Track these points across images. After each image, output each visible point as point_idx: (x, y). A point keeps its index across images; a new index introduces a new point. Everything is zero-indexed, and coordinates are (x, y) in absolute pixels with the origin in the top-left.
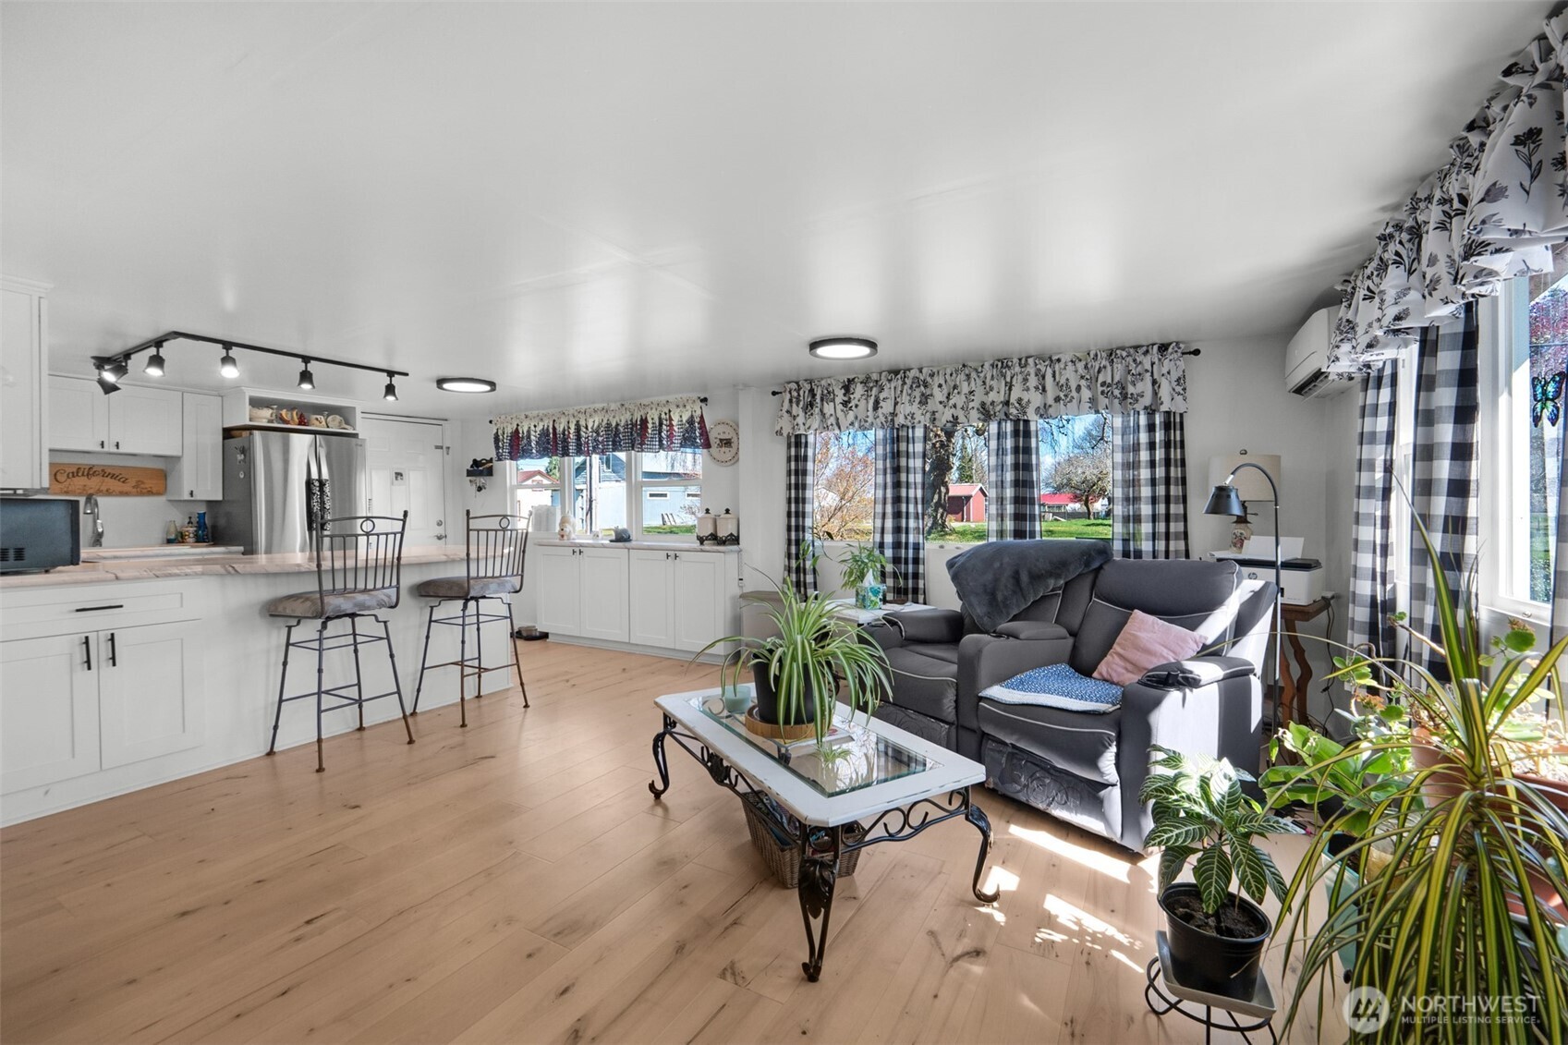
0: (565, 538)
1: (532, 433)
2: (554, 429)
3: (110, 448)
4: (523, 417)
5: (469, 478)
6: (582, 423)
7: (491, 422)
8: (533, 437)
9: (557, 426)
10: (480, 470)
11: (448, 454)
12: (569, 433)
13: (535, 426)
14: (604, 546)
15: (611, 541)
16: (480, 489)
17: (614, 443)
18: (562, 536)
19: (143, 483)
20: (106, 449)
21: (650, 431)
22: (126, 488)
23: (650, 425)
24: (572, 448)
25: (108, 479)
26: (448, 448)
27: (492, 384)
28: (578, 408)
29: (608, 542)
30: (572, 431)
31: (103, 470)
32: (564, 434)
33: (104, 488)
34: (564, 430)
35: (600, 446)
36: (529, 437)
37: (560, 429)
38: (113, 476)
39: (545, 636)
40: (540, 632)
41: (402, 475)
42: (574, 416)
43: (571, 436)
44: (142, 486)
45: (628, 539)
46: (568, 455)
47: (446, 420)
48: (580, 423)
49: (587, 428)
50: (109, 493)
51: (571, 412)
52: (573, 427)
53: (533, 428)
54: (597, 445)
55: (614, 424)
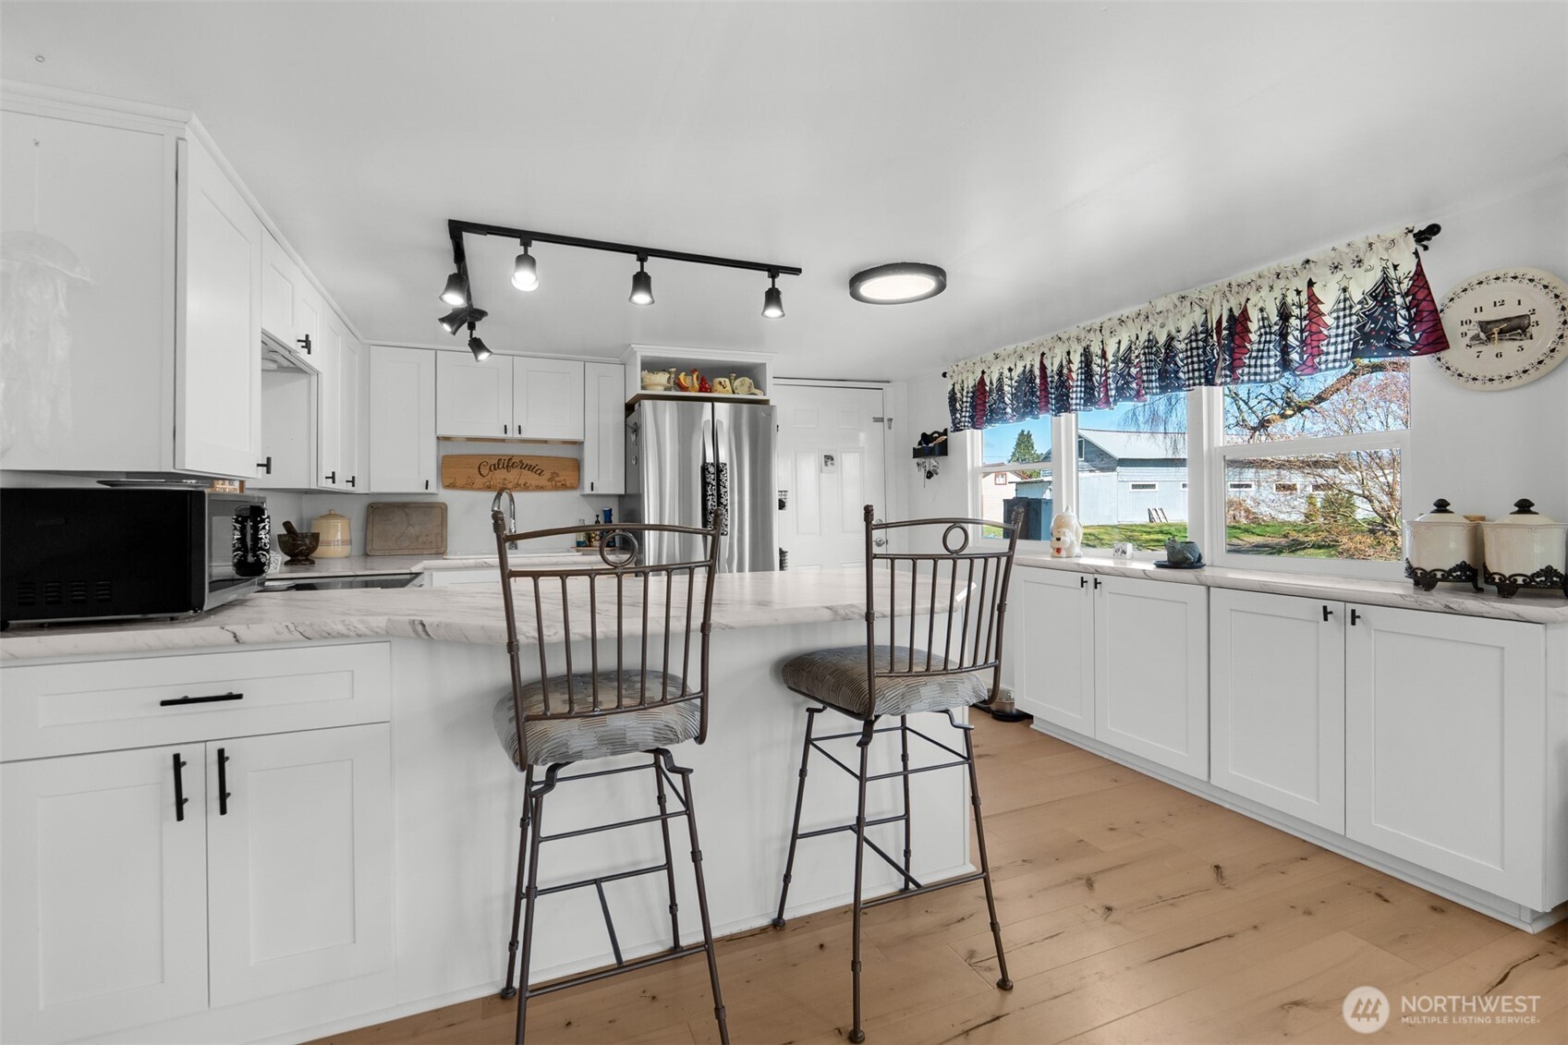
0: (1063, 553)
1: (1007, 381)
2: (1043, 368)
3: (513, 434)
4: (991, 357)
5: (917, 460)
6: (1096, 349)
7: (944, 375)
8: (1006, 388)
9: (1047, 363)
10: (932, 447)
11: (890, 428)
12: (1070, 370)
13: (1010, 370)
14: (1146, 576)
15: (1160, 565)
16: (930, 475)
17: (1163, 375)
18: (1058, 550)
19: (558, 475)
20: (509, 435)
21: (1254, 337)
22: (543, 481)
23: (1253, 326)
24: (1076, 396)
25: (525, 472)
26: (890, 420)
28: (1087, 324)
29: (1150, 567)
30: (1075, 366)
31: (521, 462)
32: (1060, 373)
33: (522, 482)
34: (1061, 366)
35: (1134, 385)
36: (1000, 389)
37: (1052, 368)
38: (530, 468)
39: (1025, 718)
40: (1018, 710)
41: (832, 459)
42: (1078, 340)
43: (1074, 375)
44: (557, 479)
45: (1196, 564)
46: (1068, 409)
47: (888, 382)
48: (1092, 349)
49: (1104, 356)
50: (526, 488)
51: (1074, 332)
52: (1076, 359)
53: (1006, 373)
54: (1127, 383)
55: (1162, 339)
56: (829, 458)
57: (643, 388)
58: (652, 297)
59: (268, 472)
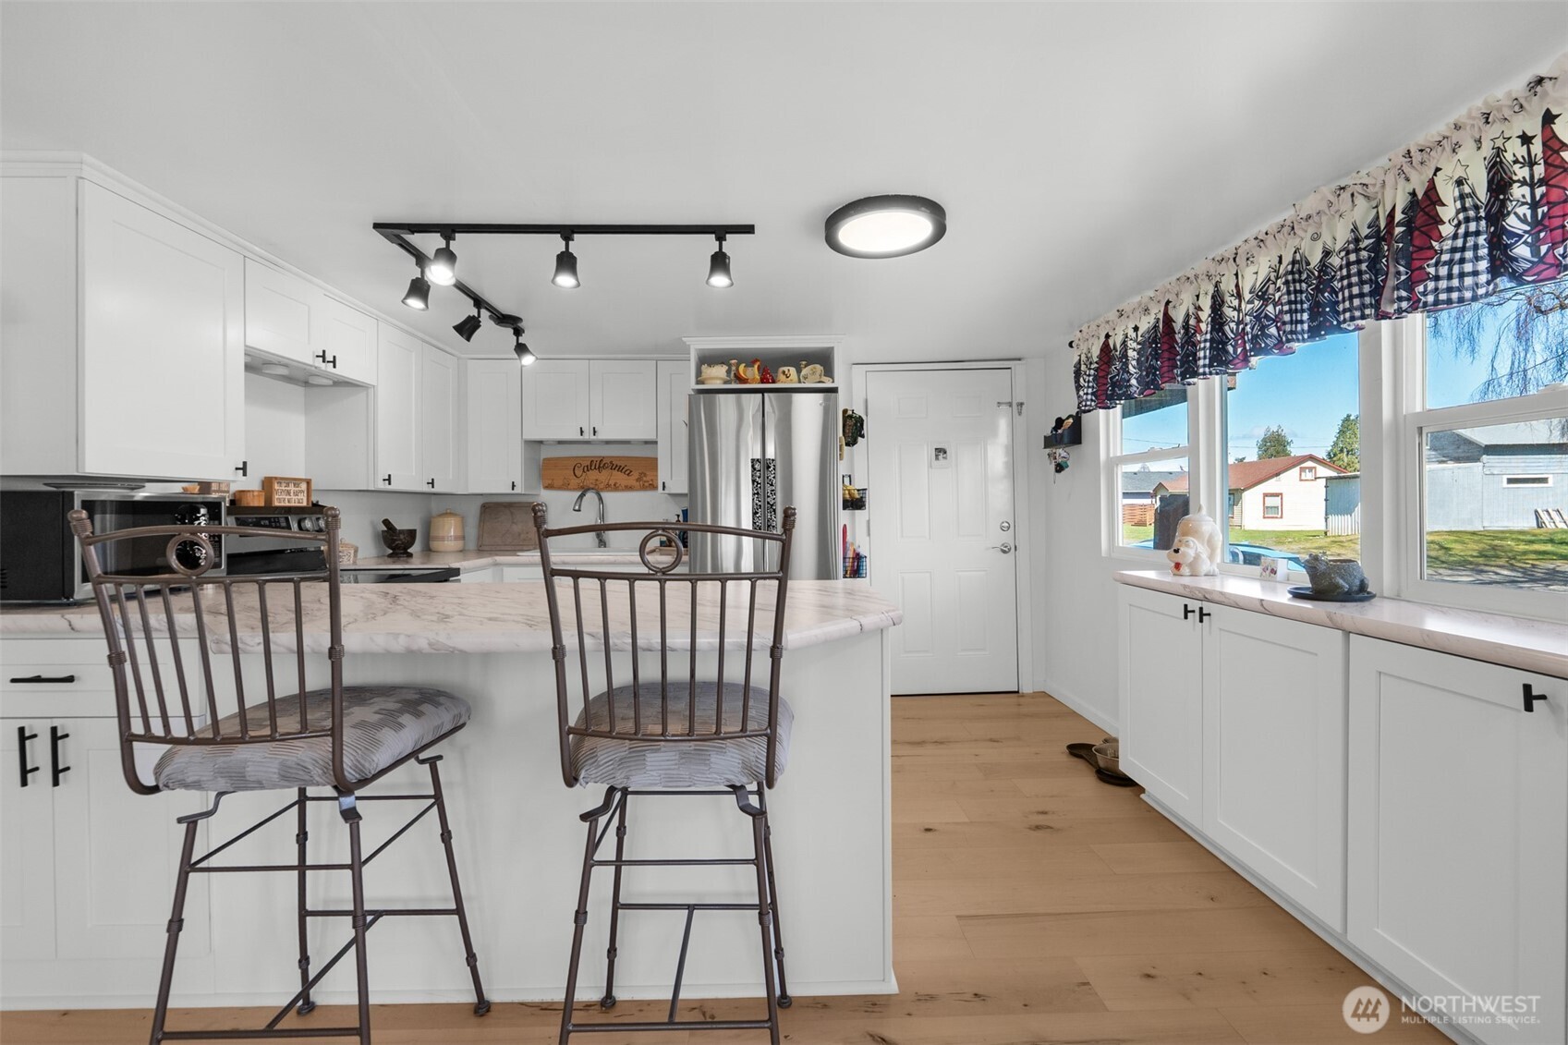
0: (1185, 570)
1: (1131, 344)
2: (1169, 321)
3: (588, 436)
4: (1113, 315)
5: (1048, 451)
6: (1228, 286)
7: (1071, 345)
8: (1131, 354)
9: (1172, 313)
10: (1068, 434)
11: (1020, 413)
12: (1199, 320)
13: (1136, 329)
14: (1263, 609)
15: (1298, 595)
16: (1060, 468)
17: (1315, 310)
18: (1178, 566)
19: (645, 475)
20: (585, 437)
21: (1447, 230)
22: (631, 481)
23: (1448, 212)
24: (1203, 355)
25: (615, 472)
26: (1022, 404)
27: (935, 210)
28: (1218, 253)
29: (1283, 598)
30: (1205, 315)
31: (611, 462)
32: (1186, 326)
33: (612, 482)
34: (1188, 316)
35: (1273, 330)
36: (1125, 355)
37: (1178, 317)
38: (620, 469)
40: (1122, 774)
41: (945, 452)
42: (1209, 277)
43: (1203, 326)
44: (645, 479)
45: (1360, 594)
46: (1195, 374)
47: (1019, 360)
48: (1223, 287)
49: (1239, 296)
50: (616, 488)
51: (1201, 266)
52: (1206, 303)
53: (1132, 334)
54: (1263, 328)
55: (1315, 259)
56: (940, 452)
57: (698, 382)
58: (577, 280)
59: (245, 474)
